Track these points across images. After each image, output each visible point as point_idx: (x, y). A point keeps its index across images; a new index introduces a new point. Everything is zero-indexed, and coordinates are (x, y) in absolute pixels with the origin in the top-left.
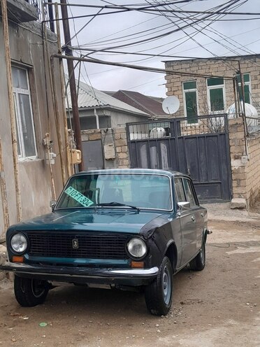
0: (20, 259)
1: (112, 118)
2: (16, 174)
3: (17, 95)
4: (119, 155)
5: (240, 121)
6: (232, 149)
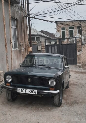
0: (9, 84)
1: (40, 38)
2: (11, 54)
3: (12, 28)
4: (42, 49)
5: (80, 40)
6: (78, 48)
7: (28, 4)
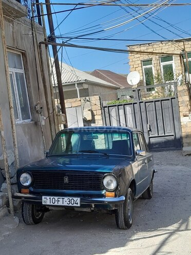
0: (27, 191)
1: (89, 90)
2: (13, 133)
3: (14, 74)
4: (95, 117)
6: (181, 109)
7: (49, 14)
